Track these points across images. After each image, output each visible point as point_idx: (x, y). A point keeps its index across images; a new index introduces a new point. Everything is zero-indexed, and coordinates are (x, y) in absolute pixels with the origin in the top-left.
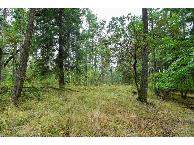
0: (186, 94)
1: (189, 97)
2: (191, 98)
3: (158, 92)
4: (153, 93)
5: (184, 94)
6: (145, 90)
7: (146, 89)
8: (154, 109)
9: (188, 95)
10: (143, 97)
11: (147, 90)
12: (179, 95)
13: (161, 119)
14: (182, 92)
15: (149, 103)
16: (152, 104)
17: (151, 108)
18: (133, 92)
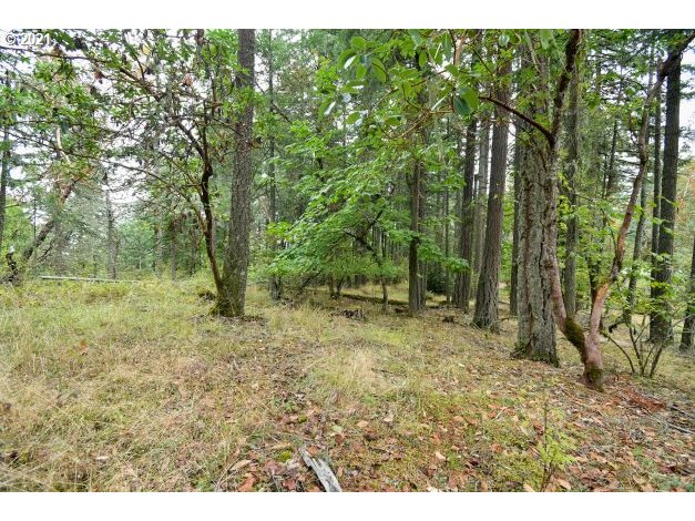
0: (339, 287)
1: (345, 296)
2: (348, 296)
3: (277, 287)
4: (265, 294)
5: (335, 290)
6: (239, 277)
7: (243, 273)
8: (264, 331)
9: (343, 291)
10: (232, 301)
11: (245, 276)
12: (326, 292)
13: (279, 350)
14: (331, 285)
15: (250, 319)
16: (257, 318)
17: (252, 330)
18: (201, 295)
